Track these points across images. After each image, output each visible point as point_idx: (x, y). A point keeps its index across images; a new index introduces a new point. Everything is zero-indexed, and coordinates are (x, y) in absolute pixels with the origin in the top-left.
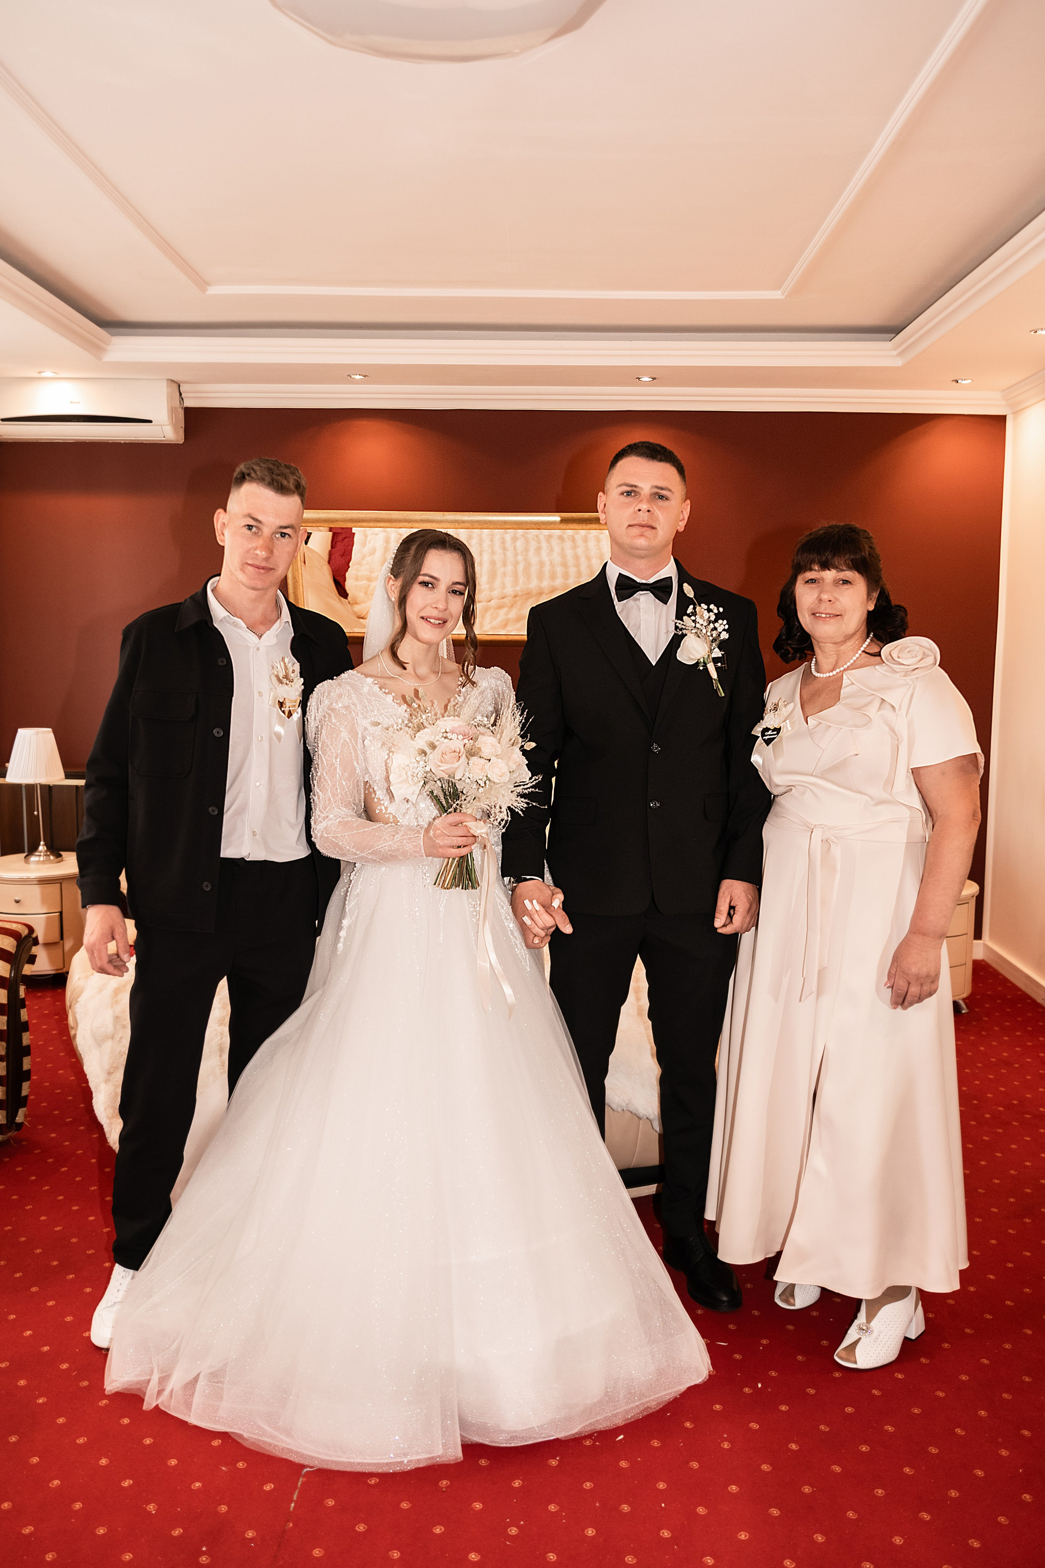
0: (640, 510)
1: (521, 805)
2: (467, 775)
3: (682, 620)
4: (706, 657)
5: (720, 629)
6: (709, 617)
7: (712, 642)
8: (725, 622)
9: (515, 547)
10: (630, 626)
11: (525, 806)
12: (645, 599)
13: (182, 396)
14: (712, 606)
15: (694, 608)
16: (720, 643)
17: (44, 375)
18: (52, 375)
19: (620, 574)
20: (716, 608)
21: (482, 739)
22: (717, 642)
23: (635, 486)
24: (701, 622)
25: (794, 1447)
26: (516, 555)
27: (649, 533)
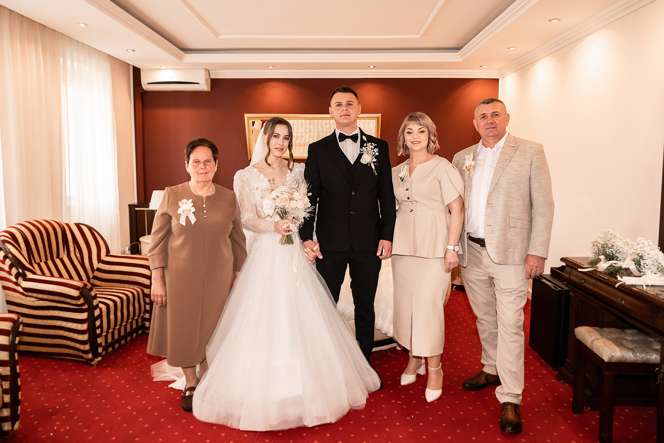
0: (343, 110)
1: (307, 215)
2: (289, 206)
3: (362, 149)
4: (371, 161)
5: (376, 152)
6: (372, 147)
7: (373, 156)
8: (377, 149)
9: (326, 127)
10: (344, 150)
11: (309, 216)
12: (349, 141)
13: (210, 75)
14: (373, 144)
15: (367, 144)
16: (375, 157)
17: (162, 68)
18: (165, 68)
19: (340, 132)
20: (374, 144)
21: (294, 193)
22: (374, 156)
23: (340, 102)
24: (369, 149)
25: (424, 437)
26: (326, 130)
27: (348, 117)
